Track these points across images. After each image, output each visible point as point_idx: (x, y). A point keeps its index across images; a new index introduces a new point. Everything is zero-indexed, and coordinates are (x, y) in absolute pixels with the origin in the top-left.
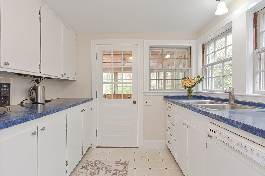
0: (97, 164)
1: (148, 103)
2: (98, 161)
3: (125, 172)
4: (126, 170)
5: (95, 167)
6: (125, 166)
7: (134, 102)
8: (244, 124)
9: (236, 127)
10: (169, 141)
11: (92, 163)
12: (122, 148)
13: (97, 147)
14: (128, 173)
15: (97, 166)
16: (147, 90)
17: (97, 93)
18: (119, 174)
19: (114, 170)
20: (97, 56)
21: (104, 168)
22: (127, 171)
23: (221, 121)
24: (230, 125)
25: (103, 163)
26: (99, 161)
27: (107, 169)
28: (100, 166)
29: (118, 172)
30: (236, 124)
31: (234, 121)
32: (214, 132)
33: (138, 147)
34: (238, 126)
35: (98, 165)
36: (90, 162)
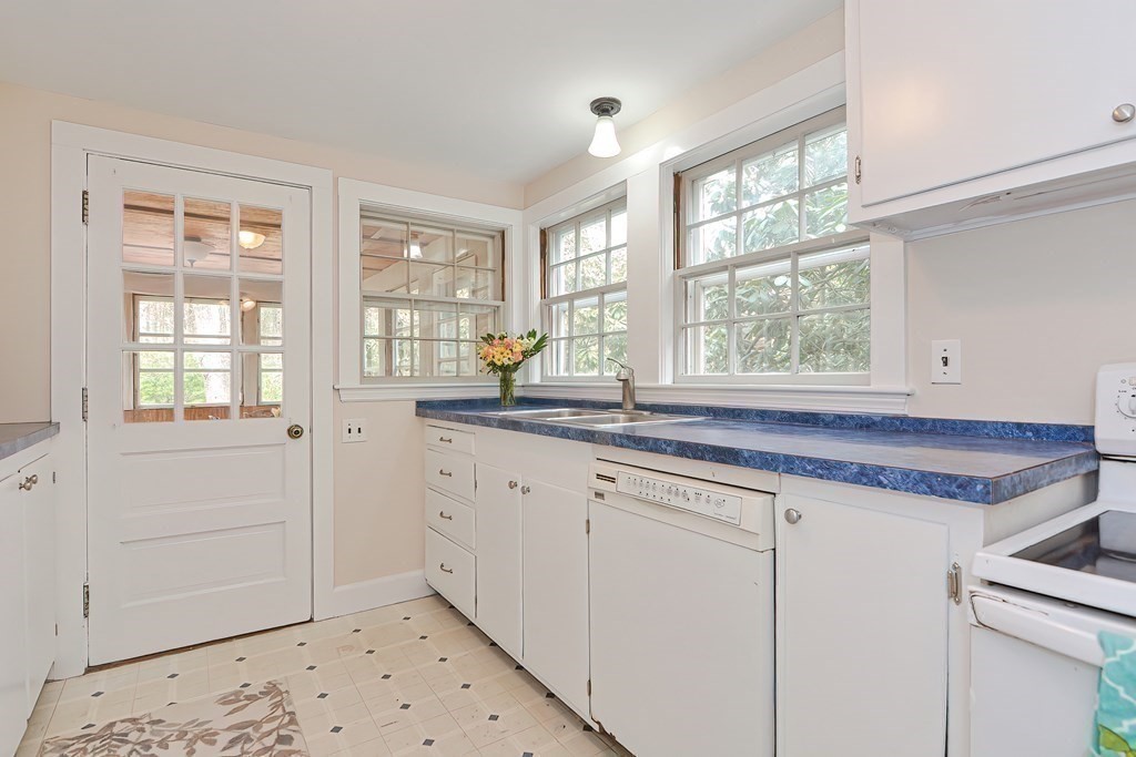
0: (126, 735)
1: (355, 431)
2: (122, 721)
3: (287, 718)
4: (284, 710)
5: (119, 747)
6: (279, 698)
7: (297, 432)
8: (679, 443)
9: (664, 452)
10: (442, 566)
11: (88, 741)
12: (235, 641)
13: (90, 669)
14: (298, 717)
15: (127, 742)
16: (349, 380)
17: (85, 397)
18: (258, 735)
19: (229, 729)
20: (90, 207)
21: (173, 738)
22: (290, 713)
23: (628, 447)
24: (651, 450)
25: (160, 721)
26: (134, 720)
27: (190, 736)
28: (145, 737)
29: (250, 730)
30: (664, 446)
31: (658, 439)
32: (612, 480)
33: (311, 620)
34: (669, 449)
35: (133, 736)
36: (73, 739)
